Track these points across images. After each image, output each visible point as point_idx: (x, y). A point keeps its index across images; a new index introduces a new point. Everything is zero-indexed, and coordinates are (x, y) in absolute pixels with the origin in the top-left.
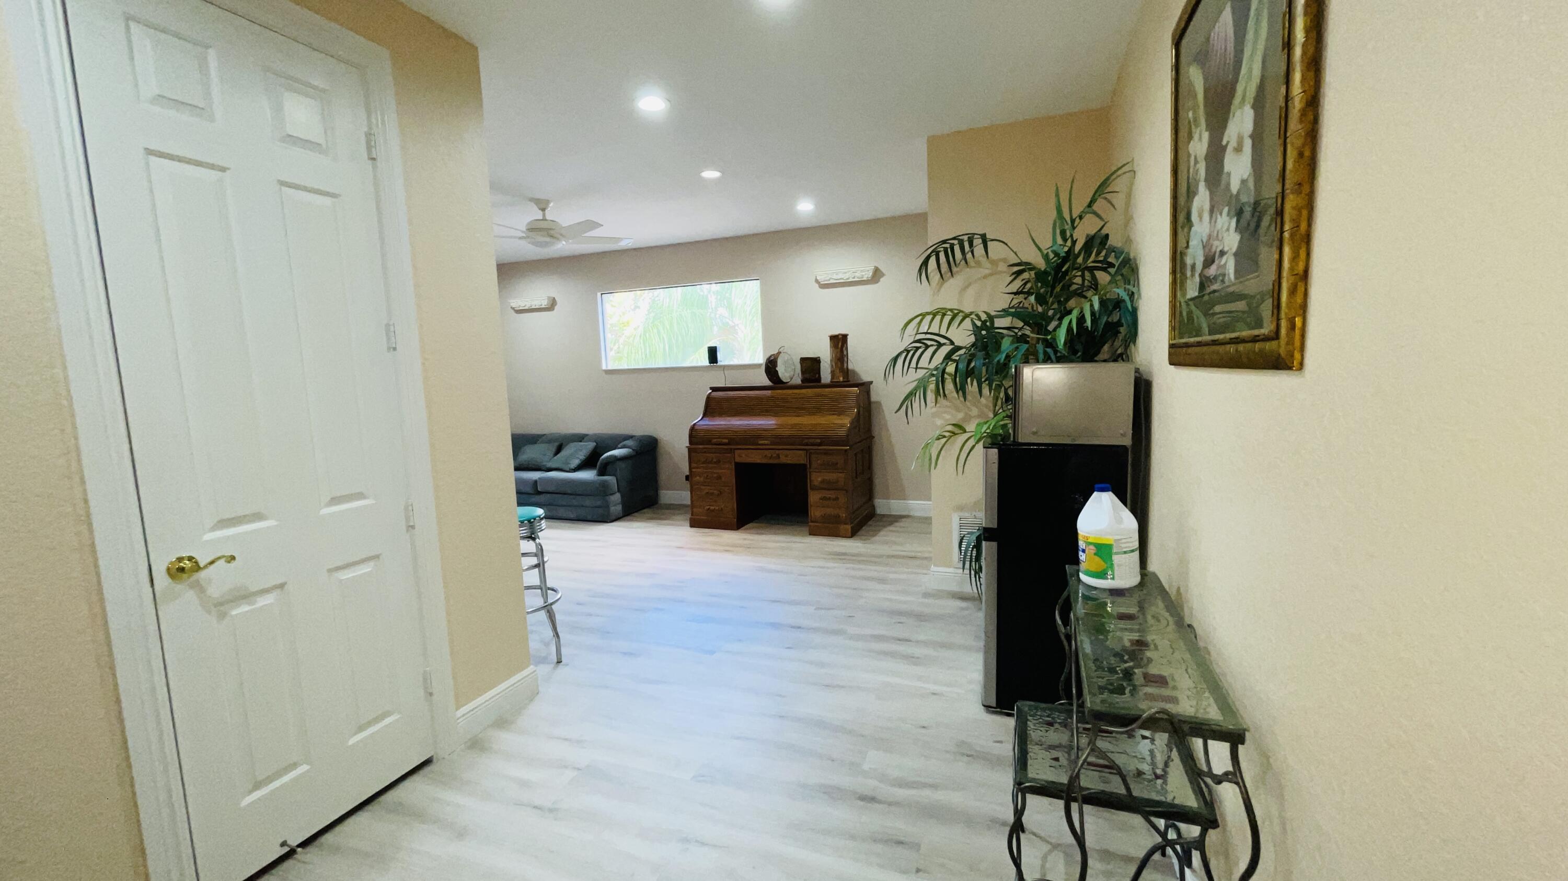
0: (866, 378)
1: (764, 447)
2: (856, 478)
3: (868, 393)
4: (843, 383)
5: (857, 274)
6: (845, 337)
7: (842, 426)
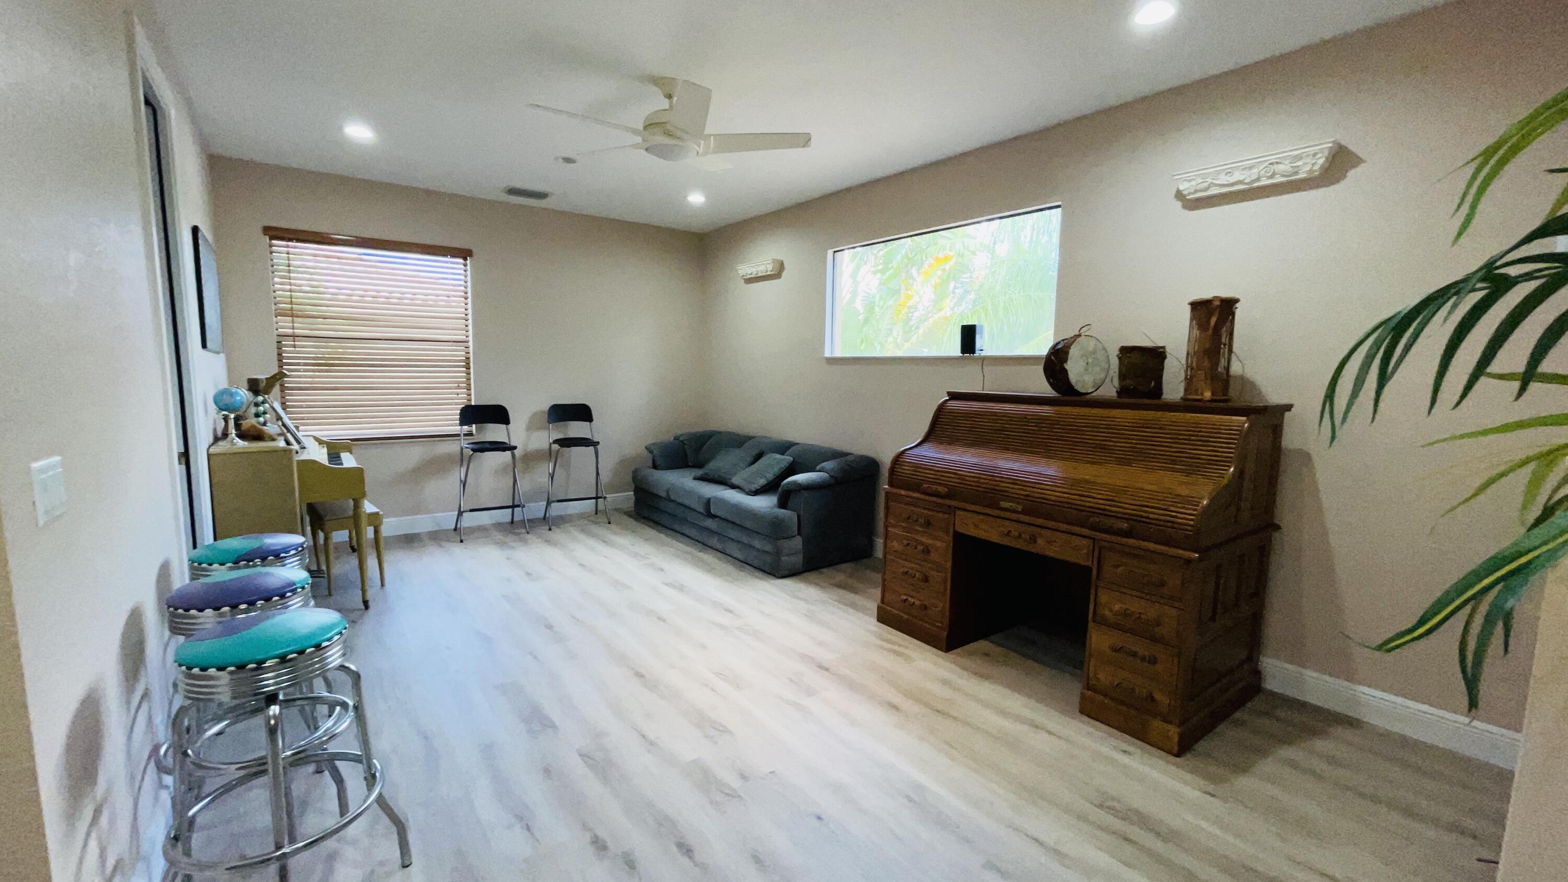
0: (1274, 397)
1: (1007, 514)
2: (1213, 619)
3: (1277, 430)
4: (1208, 405)
5: (1280, 168)
6: (1227, 306)
7: (1189, 501)
